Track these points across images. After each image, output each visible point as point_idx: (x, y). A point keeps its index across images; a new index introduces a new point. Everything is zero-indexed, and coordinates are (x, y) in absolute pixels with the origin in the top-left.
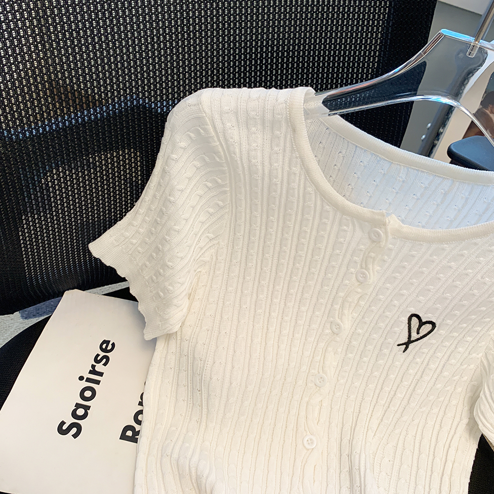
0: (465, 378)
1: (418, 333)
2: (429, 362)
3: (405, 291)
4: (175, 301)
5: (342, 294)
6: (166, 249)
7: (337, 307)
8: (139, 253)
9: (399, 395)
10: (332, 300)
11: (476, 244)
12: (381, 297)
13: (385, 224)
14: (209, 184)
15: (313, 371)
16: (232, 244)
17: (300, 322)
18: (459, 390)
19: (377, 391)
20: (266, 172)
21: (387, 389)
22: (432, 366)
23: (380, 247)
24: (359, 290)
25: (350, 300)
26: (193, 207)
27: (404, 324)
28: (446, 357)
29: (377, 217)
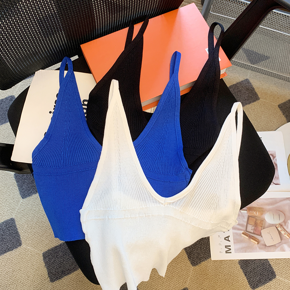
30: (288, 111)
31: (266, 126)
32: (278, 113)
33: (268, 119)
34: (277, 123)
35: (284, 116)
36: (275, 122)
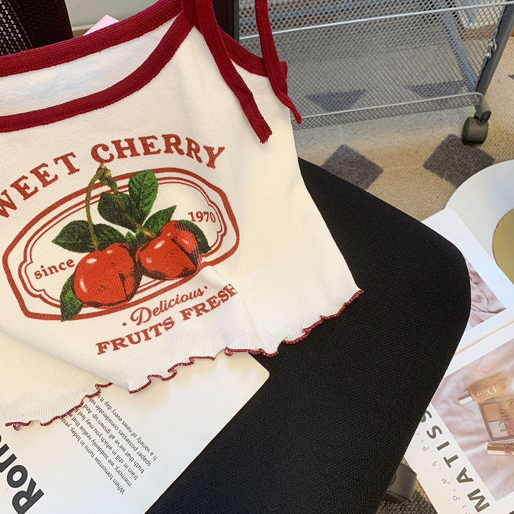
30: (446, 167)
32: (430, 180)
35: (444, 180)
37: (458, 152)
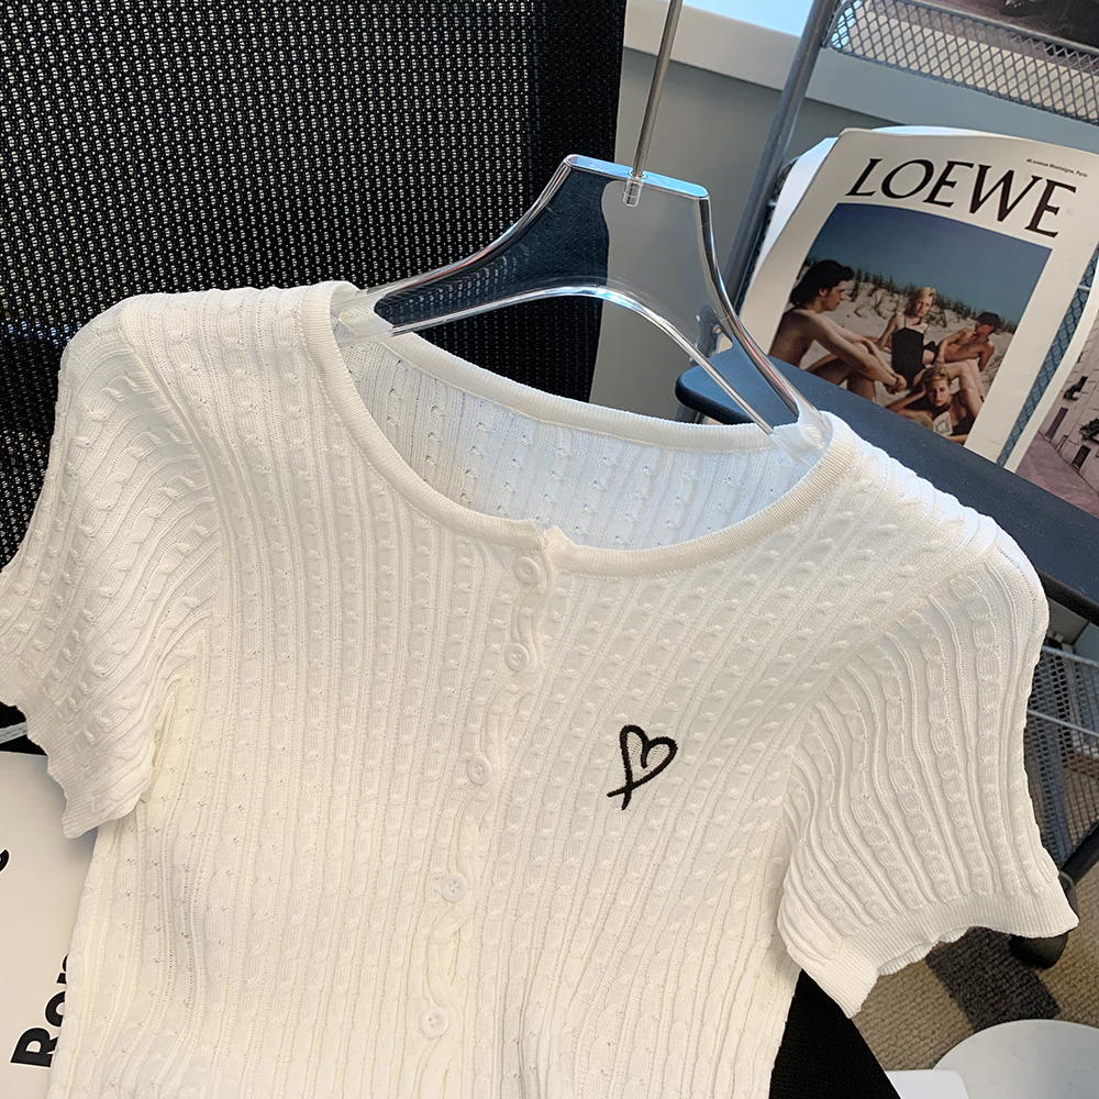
0: (757, 851)
1: (644, 765)
2: (676, 824)
3: (603, 680)
4: (119, 749)
5: (482, 699)
6: (88, 638)
7: (475, 726)
8: (38, 650)
9: (622, 902)
10: (464, 712)
11: (718, 572)
12: (560, 696)
13: (538, 548)
14: (172, 492)
15: (437, 870)
16: (240, 614)
17: (402, 767)
18: (747, 877)
19: (579, 898)
20: (281, 456)
21: (597, 891)
22: (683, 832)
23: (539, 594)
24: (515, 687)
25: (498, 708)
26: (141, 544)
27: (614, 750)
28: (708, 810)
29: (520, 534)
30: (966, 981)
31: (892, 1048)
32: (929, 990)
33: (896, 1015)
34: (934, 1033)
35: (955, 1005)
36: (925, 1031)
37: (997, 962)
